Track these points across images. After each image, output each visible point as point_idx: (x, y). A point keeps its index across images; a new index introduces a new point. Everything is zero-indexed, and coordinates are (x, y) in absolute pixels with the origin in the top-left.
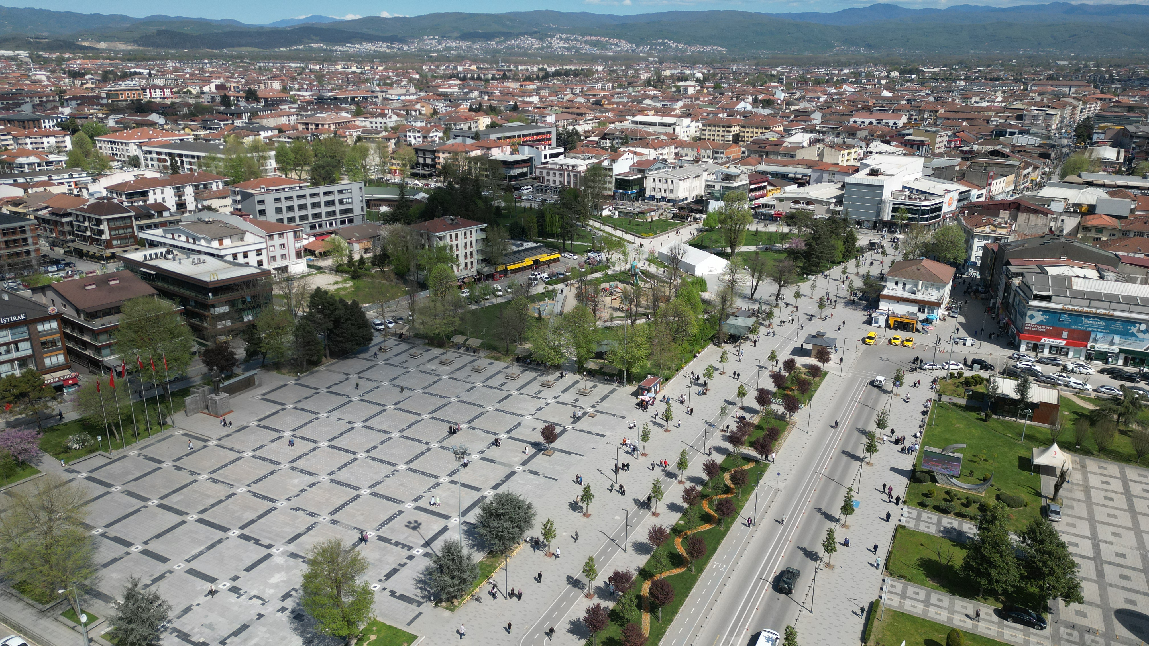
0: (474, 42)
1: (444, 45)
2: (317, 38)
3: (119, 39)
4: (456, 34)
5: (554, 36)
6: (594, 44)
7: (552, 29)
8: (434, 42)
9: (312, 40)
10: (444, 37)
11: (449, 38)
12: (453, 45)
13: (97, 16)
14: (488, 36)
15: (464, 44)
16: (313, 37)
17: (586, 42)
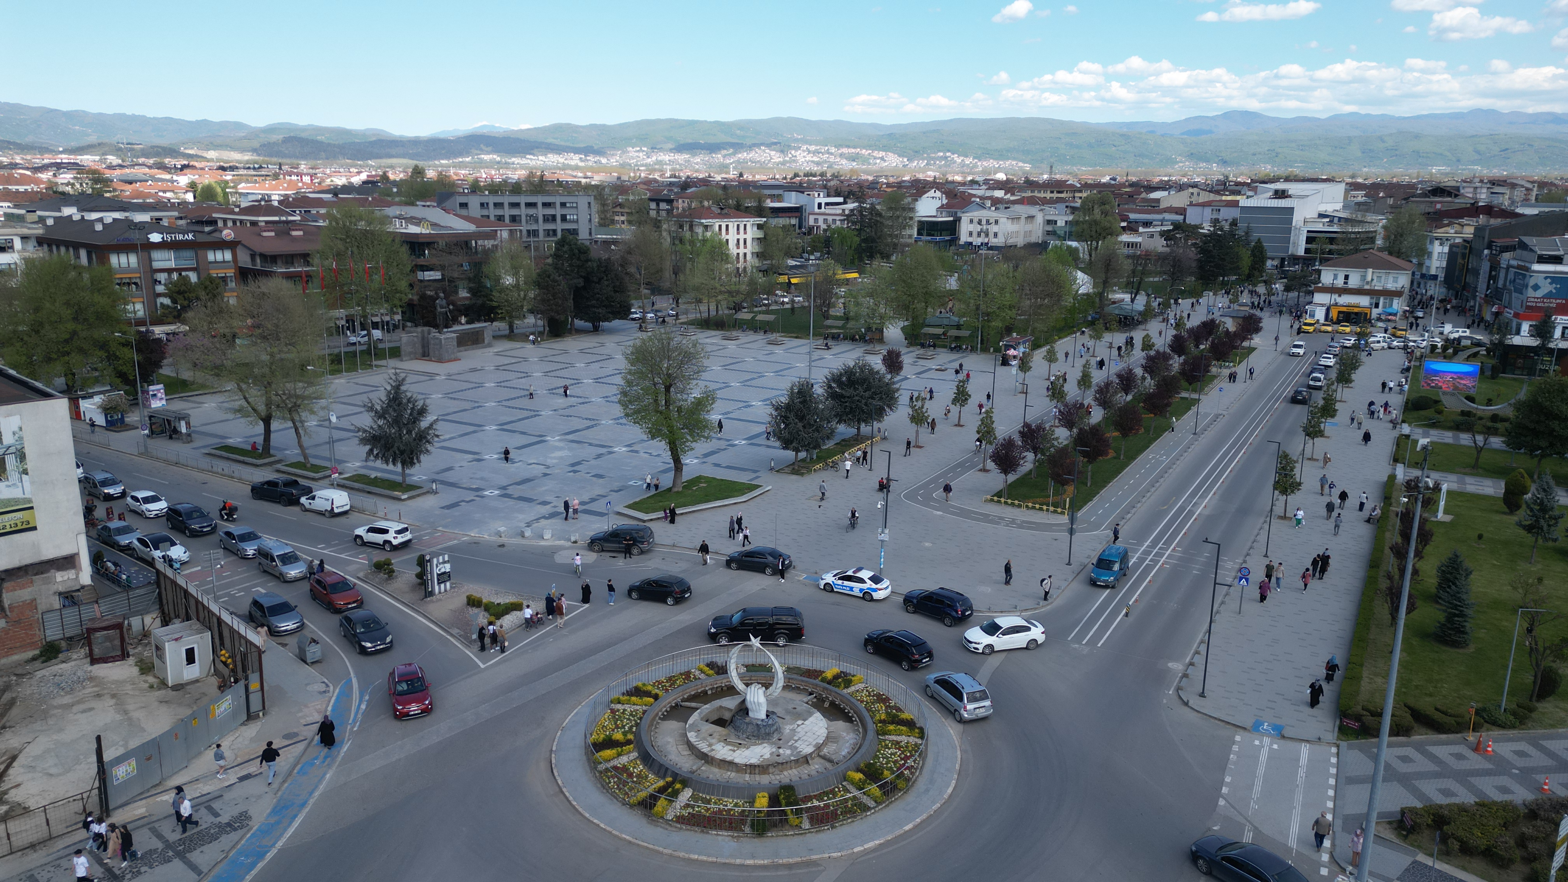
0: (694, 155)
1: (654, 158)
2: (490, 149)
3: (233, 148)
4: (670, 146)
5: (799, 148)
6: (853, 158)
7: (797, 140)
8: (641, 154)
9: (481, 150)
10: (654, 148)
11: (661, 150)
12: (666, 158)
13: (205, 123)
14: (713, 148)
15: (682, 157)
16: (484, 148)
17: (841, 155)
